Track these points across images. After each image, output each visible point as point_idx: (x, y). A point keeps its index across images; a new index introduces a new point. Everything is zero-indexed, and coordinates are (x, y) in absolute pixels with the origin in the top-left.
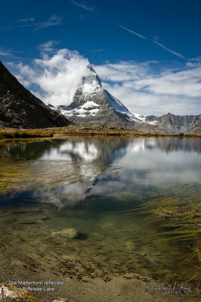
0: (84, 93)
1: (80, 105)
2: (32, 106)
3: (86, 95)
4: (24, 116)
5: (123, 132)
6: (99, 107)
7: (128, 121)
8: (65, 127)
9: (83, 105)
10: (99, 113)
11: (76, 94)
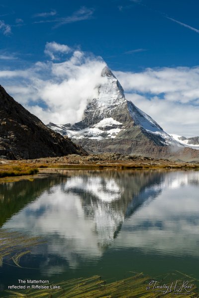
0: (99, 106)
1: (94, 123)
2: (23, 126)
3: (102, 109)
4: (11, 140)
5: (146, 163)
6: (121, 126)
7: (162, 145)
8: (65, 157)
9: (99, 124)
10: (120, 135)
11: (88, 109)
